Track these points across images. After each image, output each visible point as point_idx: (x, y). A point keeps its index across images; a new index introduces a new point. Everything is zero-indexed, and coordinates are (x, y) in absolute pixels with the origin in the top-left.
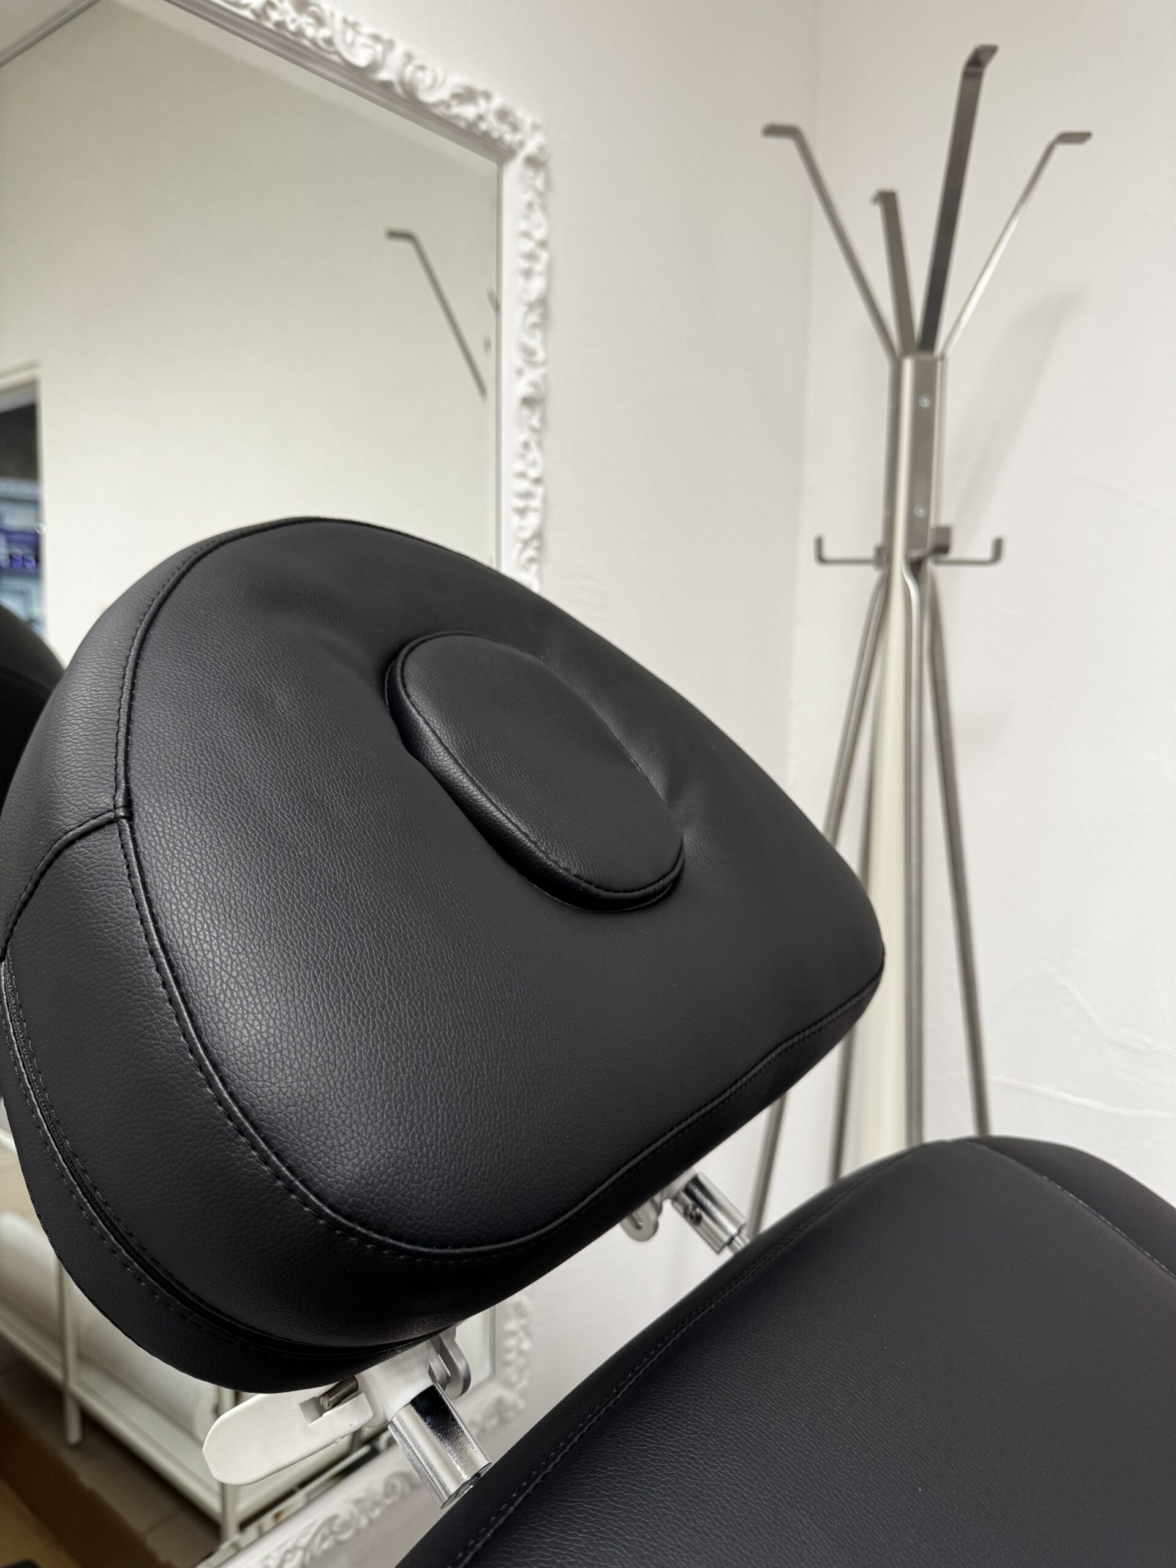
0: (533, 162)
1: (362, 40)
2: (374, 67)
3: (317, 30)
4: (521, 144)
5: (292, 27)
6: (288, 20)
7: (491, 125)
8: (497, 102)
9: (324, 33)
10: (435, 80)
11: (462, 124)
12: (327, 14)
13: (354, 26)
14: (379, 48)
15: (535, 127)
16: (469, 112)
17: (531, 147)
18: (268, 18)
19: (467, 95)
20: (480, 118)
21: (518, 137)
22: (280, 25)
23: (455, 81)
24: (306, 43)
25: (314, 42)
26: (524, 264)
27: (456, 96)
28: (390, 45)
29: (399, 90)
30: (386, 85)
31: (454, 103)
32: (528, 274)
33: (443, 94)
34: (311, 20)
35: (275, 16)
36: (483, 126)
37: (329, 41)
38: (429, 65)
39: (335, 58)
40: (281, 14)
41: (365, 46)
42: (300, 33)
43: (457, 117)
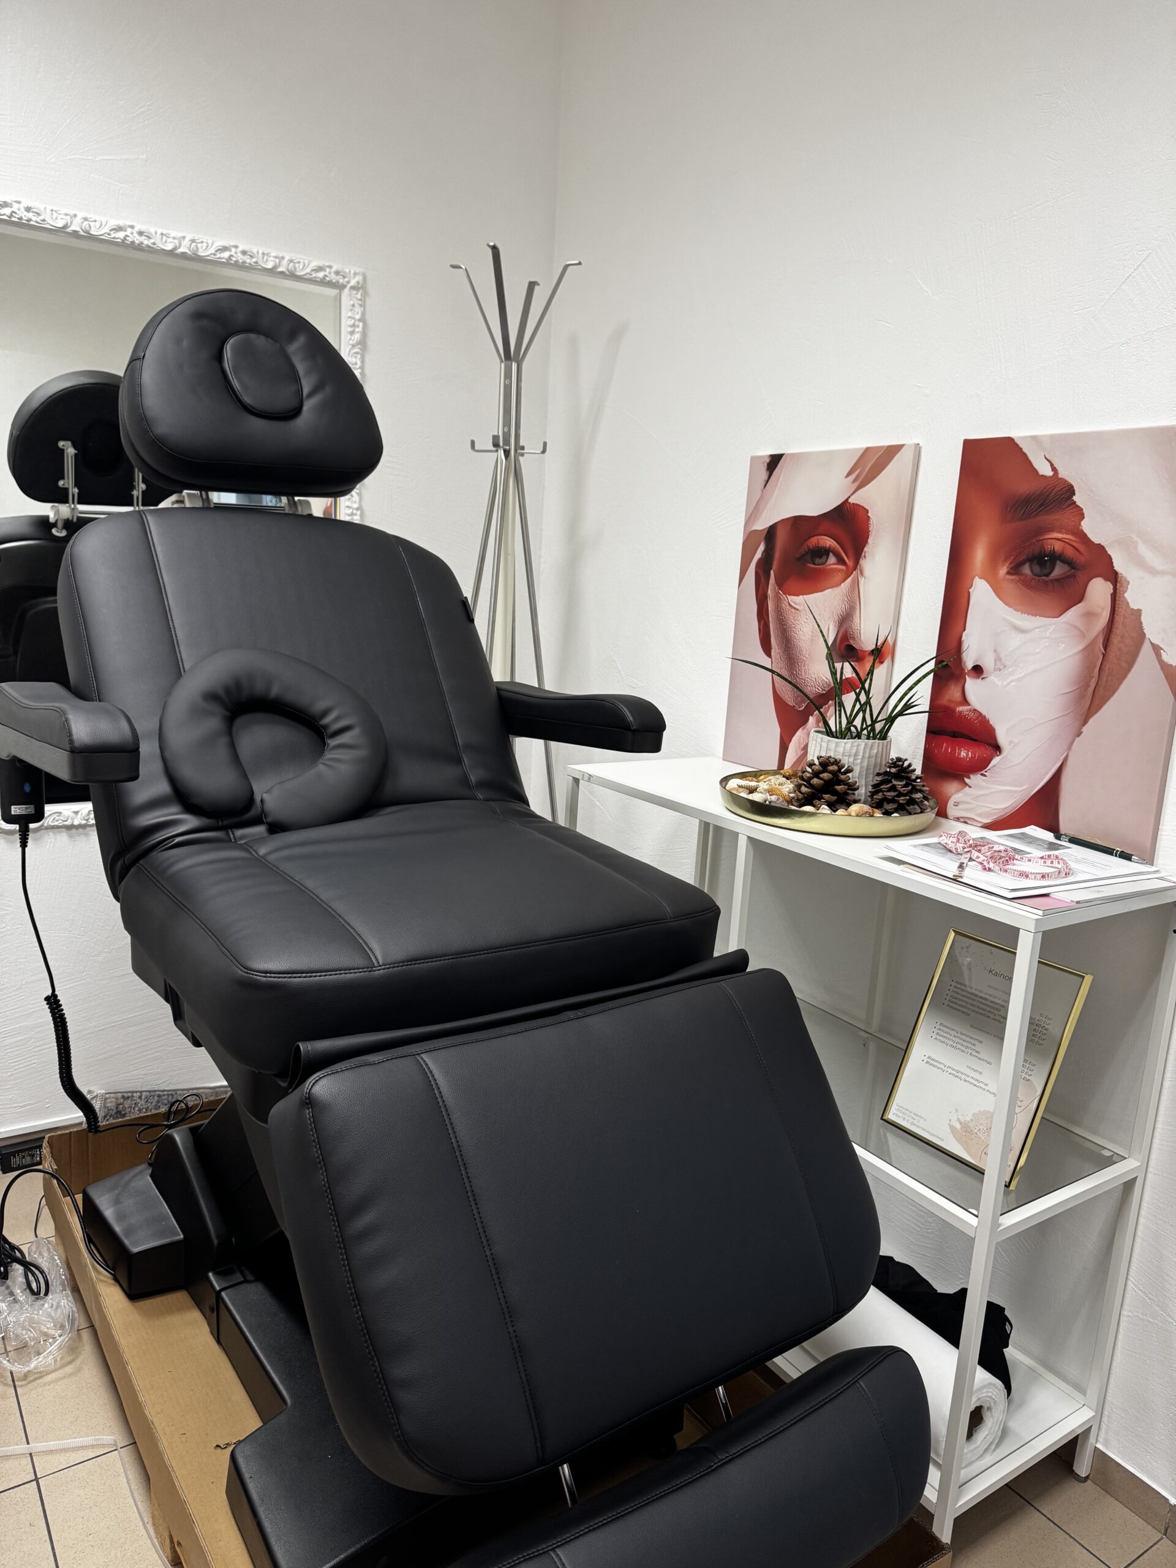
0: (353, 288)
1: (272, 259)
2: (275, 267)
3: (251, 260)
4: (348, 282)
5: (241, 261)
6: (239, 258)
7: (333, 278)
8: (334, 269)
9: (254, 260)
10: (304, 266)
11: (319, 280)
12: (256, 253)
13: (268, 255)
14: (277, 260)
15: (355, 274)
16: (321, 275)
17: (353, 283)
18: (232, 260)
19: (320, 269)
20: (326, 276)
21: (346, 280)
22: (236, 262)
23: (314, 264)
24: (247, 265)
25: (250, 264)
26: (350, 329)
27: (313, 270)
28: (283, 258)
29: (287, 273)
30: (282, 273)
31: (313, 273)
32: (352, 333)
33: (308, 270)
34: (249, 257)
35: (234, 259)
36: (328, 279)
37: (256, 262)
38: (301, 261)
39: (260, 267)
40: (236, 258)
41: (272, 261)
42: (244, 262)
43: (315, 277)
